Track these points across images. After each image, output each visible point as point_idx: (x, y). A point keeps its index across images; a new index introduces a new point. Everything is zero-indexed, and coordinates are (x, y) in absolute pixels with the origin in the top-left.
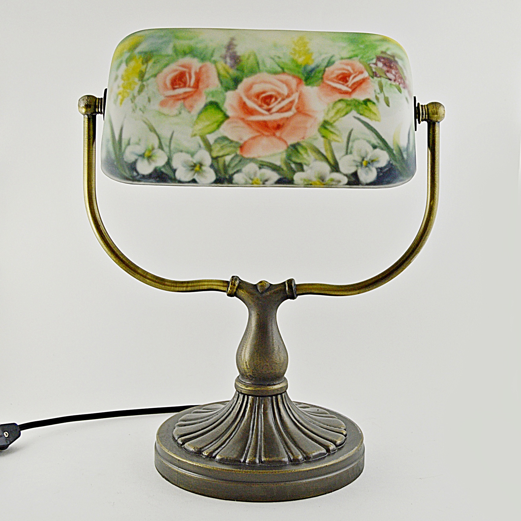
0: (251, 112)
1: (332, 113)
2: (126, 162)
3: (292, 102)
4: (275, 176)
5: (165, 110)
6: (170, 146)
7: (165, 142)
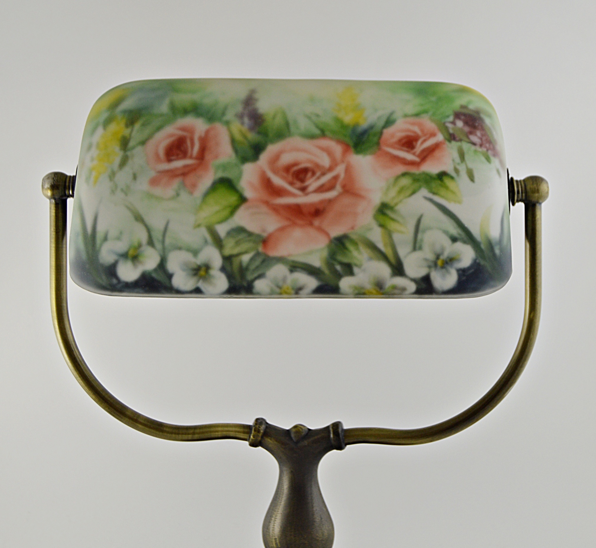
0: (278, 192)
1: (393, 193)
2: (102, 265)
3: (336, 178)
4: (312, 283)
5: (158, 191)
6: (163, 242)
7: (157, 236)
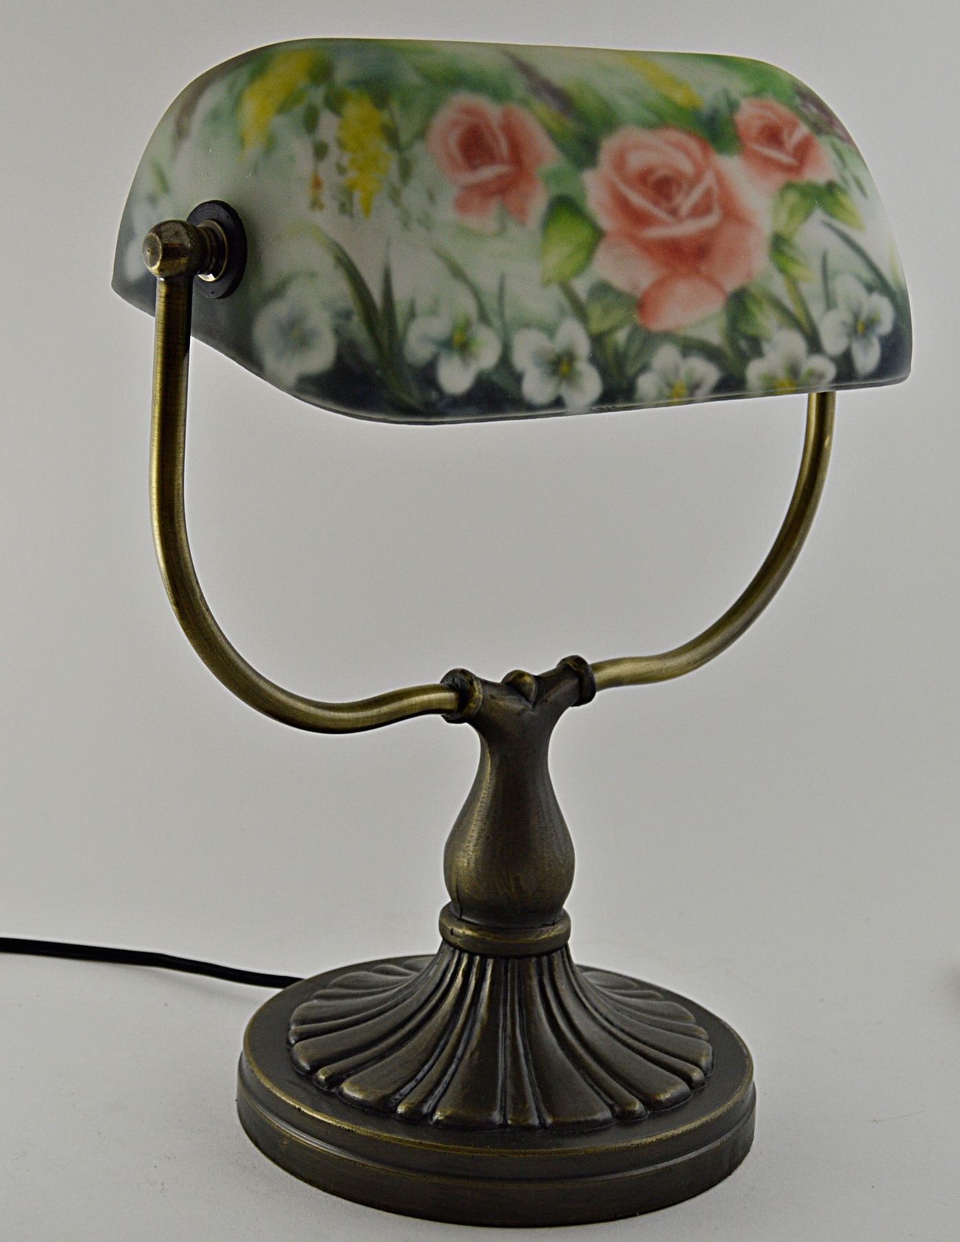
0: (639, 219)
1: (783, 215)
2: (411, 366)
3: (708, 193)
4: (709, 373)
5: (472, 222)
6: (501, 314)
7: (491, 303)
